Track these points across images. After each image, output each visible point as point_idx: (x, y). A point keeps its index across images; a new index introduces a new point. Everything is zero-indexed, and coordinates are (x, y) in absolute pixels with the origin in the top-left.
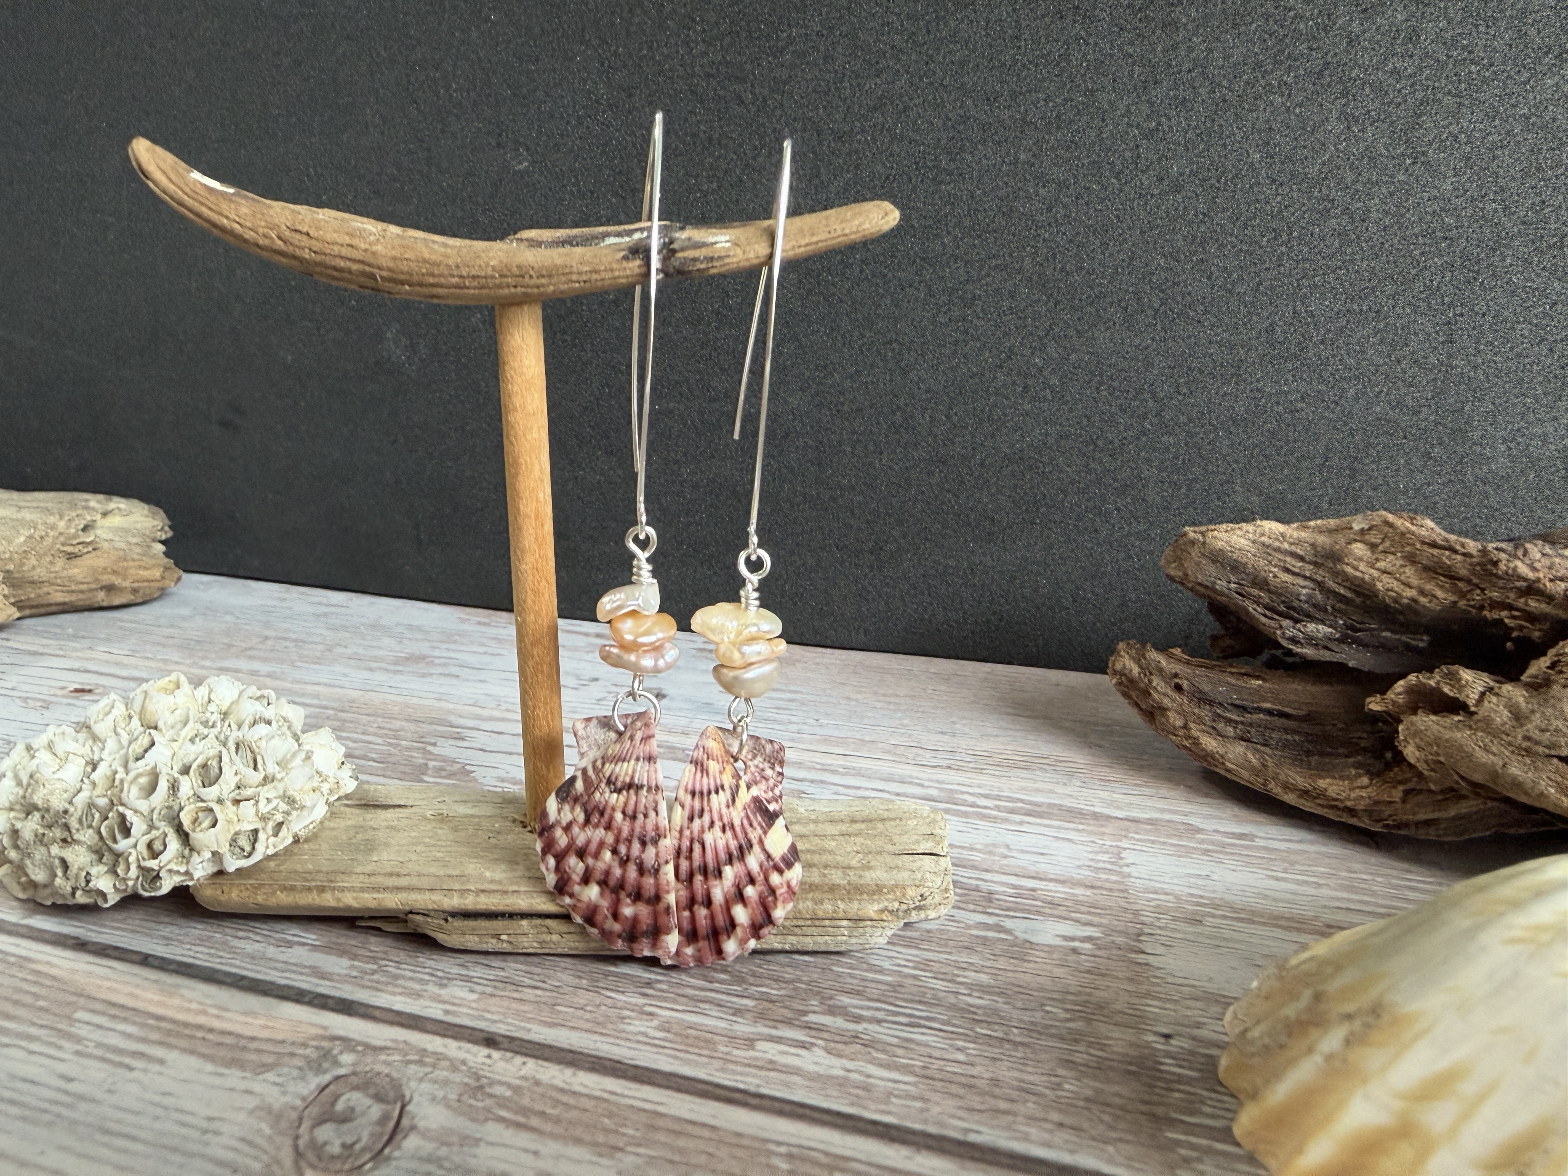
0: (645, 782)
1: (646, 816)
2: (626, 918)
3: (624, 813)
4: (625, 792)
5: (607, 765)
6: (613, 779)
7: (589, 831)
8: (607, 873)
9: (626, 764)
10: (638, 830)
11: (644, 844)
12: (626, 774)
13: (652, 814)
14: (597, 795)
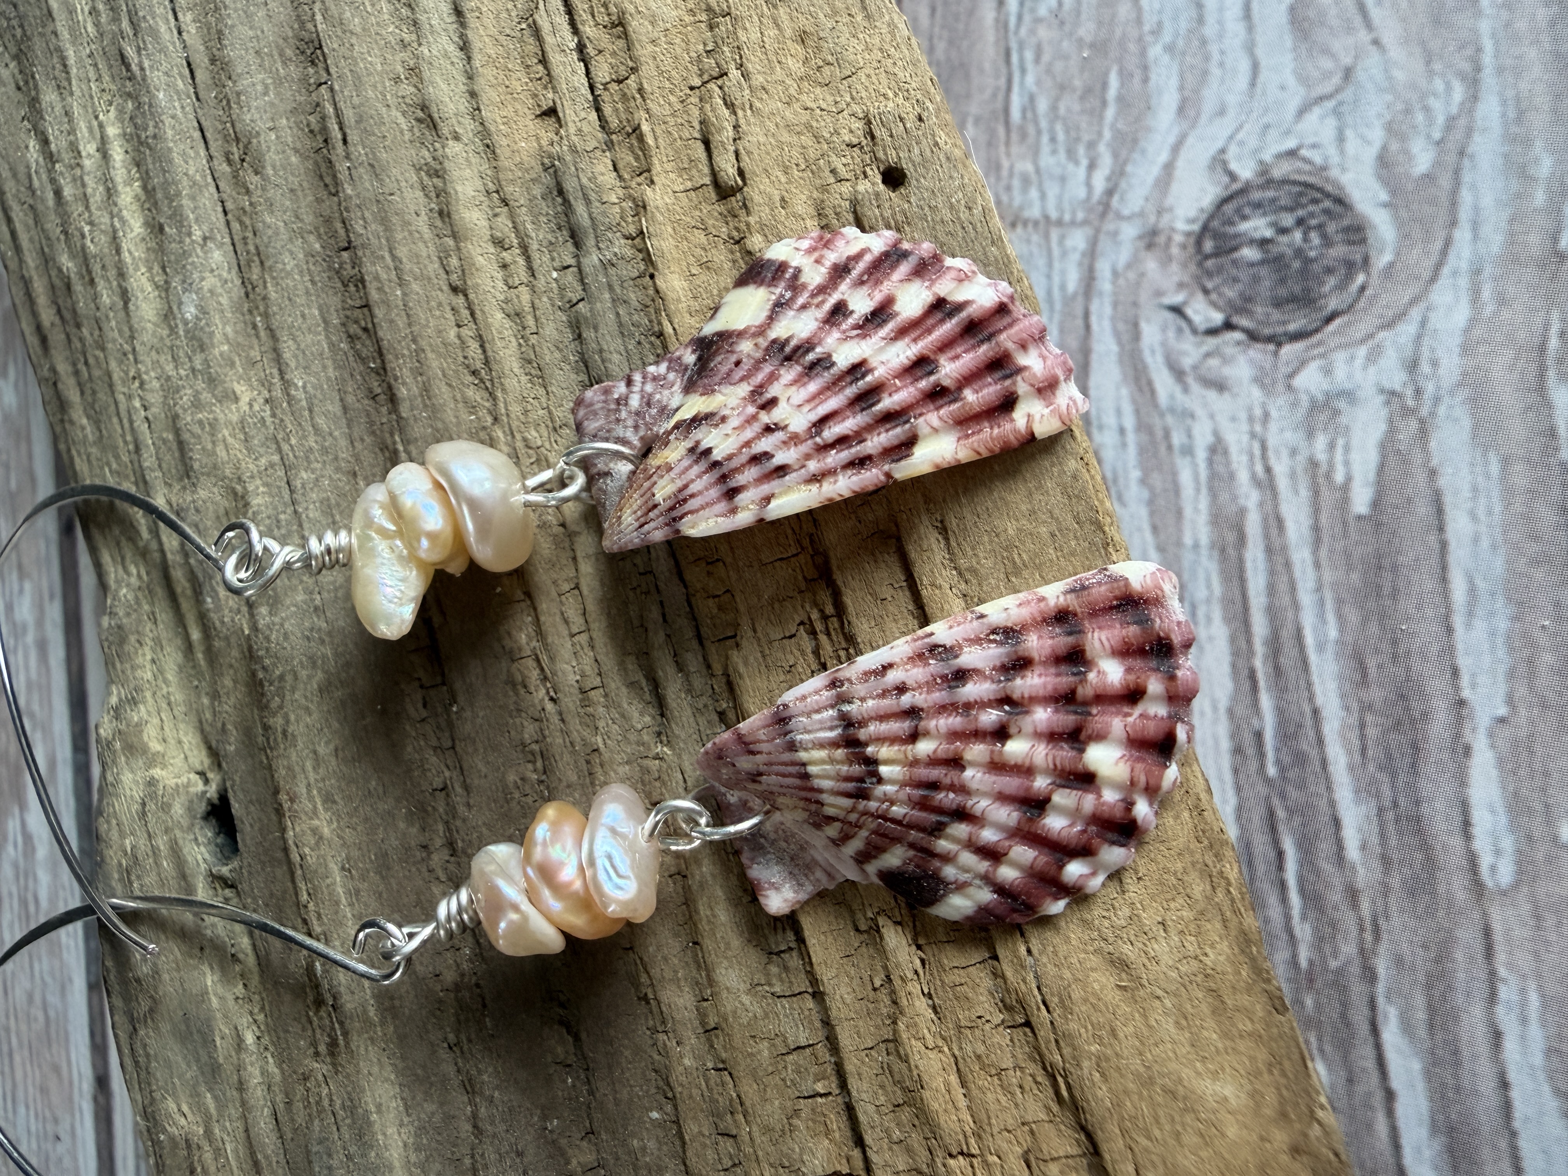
0: (831, 712)
1: (901, 689)
2: (1129, 670)
3: (914, 737)
4: (870, 750)
5: (830, 811)
6: (850, 786)
7: (981, 805)
8: (1053, 737)
9: (812, 769)
10: (939, 696)
11: (961, 676)
12: (832, 761)
13: (893, 677)
14: (897, 810)
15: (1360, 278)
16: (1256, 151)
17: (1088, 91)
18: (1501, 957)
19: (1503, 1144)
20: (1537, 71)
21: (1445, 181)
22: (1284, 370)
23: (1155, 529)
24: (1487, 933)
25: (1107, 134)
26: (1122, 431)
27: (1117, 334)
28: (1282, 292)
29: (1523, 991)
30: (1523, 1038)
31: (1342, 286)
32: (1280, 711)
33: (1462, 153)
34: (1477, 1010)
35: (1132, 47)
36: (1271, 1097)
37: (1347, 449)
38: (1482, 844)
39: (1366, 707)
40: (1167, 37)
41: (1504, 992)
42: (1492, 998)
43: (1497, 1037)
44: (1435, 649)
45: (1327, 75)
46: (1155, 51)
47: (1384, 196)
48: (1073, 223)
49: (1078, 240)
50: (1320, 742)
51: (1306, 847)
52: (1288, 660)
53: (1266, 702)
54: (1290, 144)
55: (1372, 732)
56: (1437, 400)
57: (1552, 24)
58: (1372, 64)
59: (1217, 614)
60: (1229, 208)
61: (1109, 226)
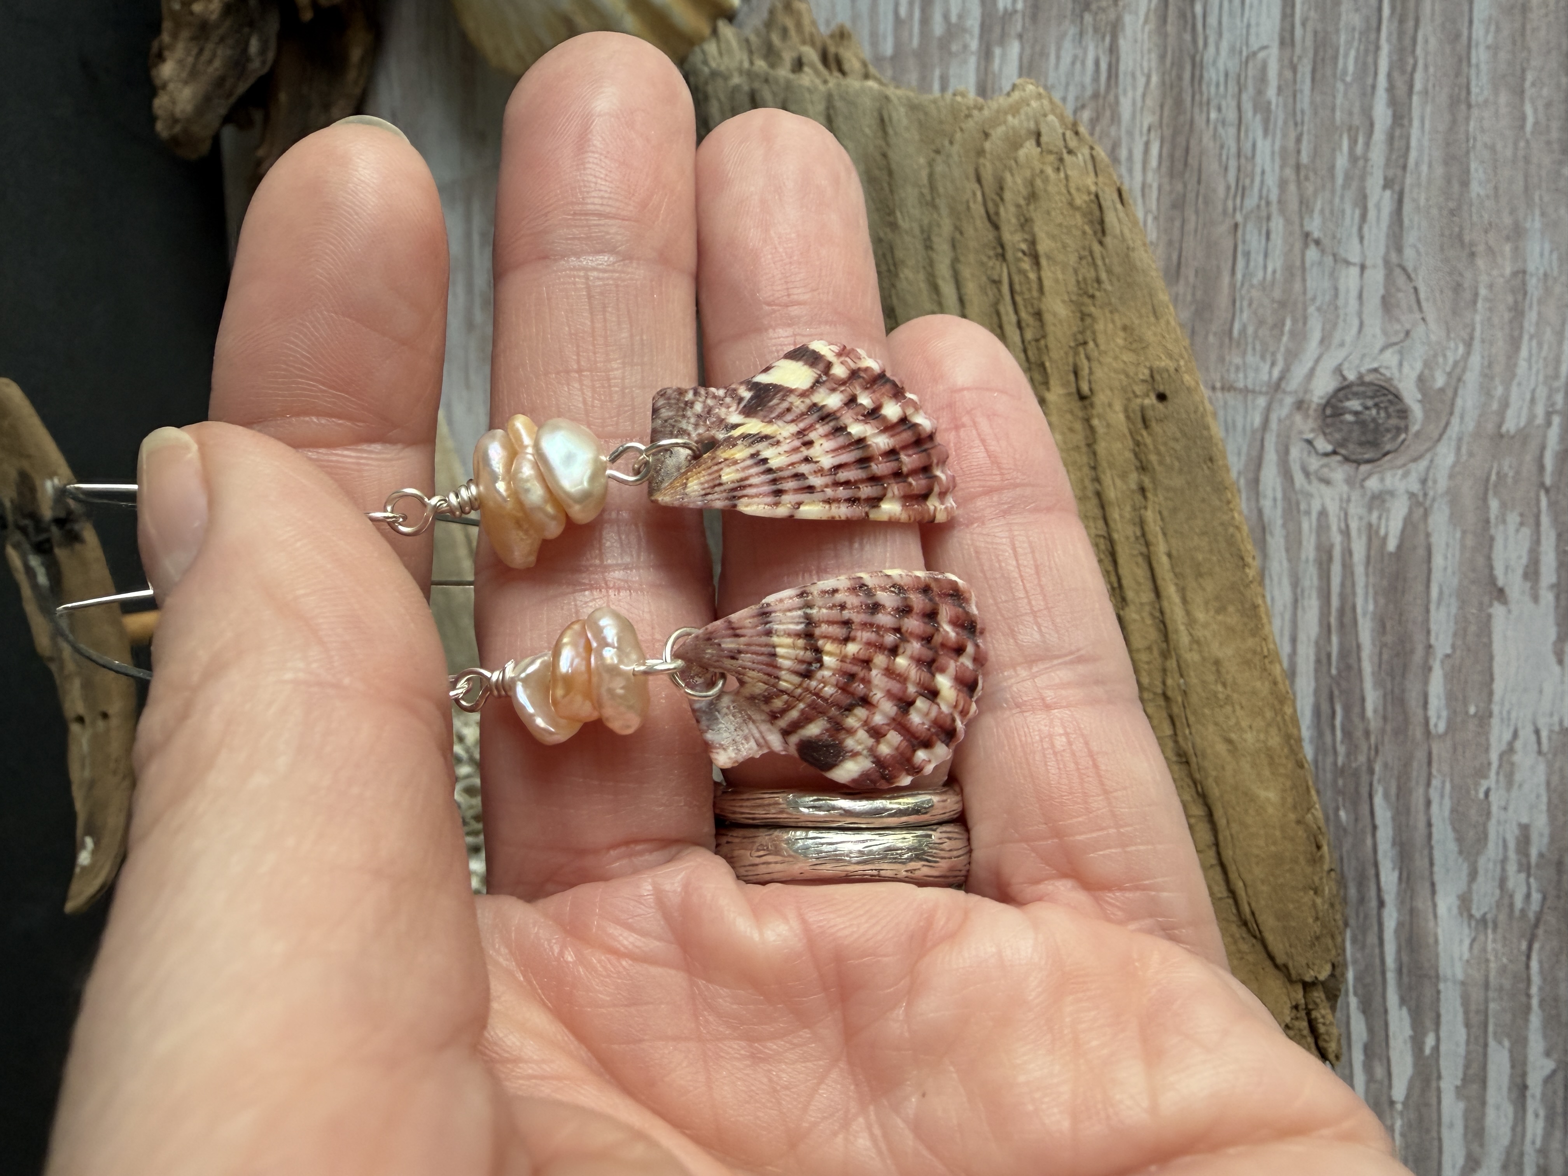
15: (1403, 436)
16: (1358, 366)
17: (1275, 326)
18: (1435, 766)
19: (1426, 852)
20: (1500, 343)
21: (1450, 393)
22: (1360, 477)
23: (1287, 550)
24: (1430, 754)
25: (1282, 349)
26: (1275, 500)
27: (1277, 451)
28: (1363, 439)
29: (1443, 783)
30: (1441, 804)
31: (1394, 438)
32: (1341, 645)
33: (1459, 380)
34: (1421, 790)
35: (1300, 306)
36: (1290, 800)
37: (1387, 519)
38: (1432, 713)
39: (1384, 645)
40: (1318, 303)
41: (1435, 782)
42: (1428, 784)
43: (1428, 803)
44: (1420, 619)
45: (1396, 333)
46: (1311, 310)
47: (1419, 397)
48: (1261, 393)
49: (1262, 401)
50: (1359, 659)
51: (1347, 710)
52: (1347, 620)
53: (1335, 639)
54: (1375, 365)
55: (1385, 657)
56: (1434, 500)
57: (1511, 322)
58: (1419, 331)
59: (1314, 594)
60: (1341, 395)
61: (1279, 396)
